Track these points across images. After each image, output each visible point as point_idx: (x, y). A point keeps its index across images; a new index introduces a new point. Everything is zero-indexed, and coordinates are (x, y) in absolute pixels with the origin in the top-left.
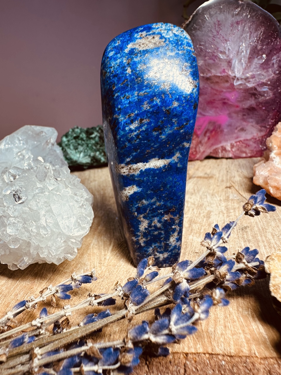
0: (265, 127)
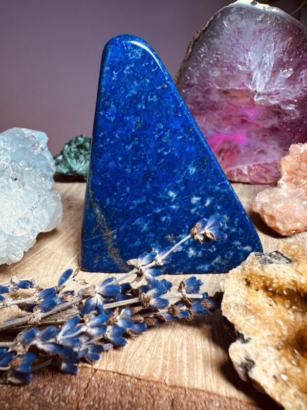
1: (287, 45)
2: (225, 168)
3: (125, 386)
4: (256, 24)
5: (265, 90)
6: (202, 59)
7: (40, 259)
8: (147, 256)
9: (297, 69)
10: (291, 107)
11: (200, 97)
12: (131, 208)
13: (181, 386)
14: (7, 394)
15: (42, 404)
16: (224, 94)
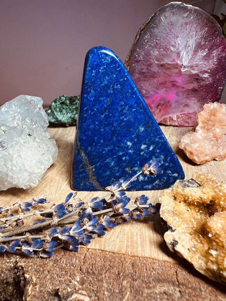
1: (204, 33)
2: (161, 117)
3: (106, 257)
4: (183, 19)
5: (189, 64)
6: (146, 43)
7: (45, 184)
8: (117, 185)
9: (211, 50)
10: (206, 75)
11: (145, 69)
12: (104, 152)
13: (137, 255)
14: (40, 263)
15: (61, 268)
16: (161, 67)
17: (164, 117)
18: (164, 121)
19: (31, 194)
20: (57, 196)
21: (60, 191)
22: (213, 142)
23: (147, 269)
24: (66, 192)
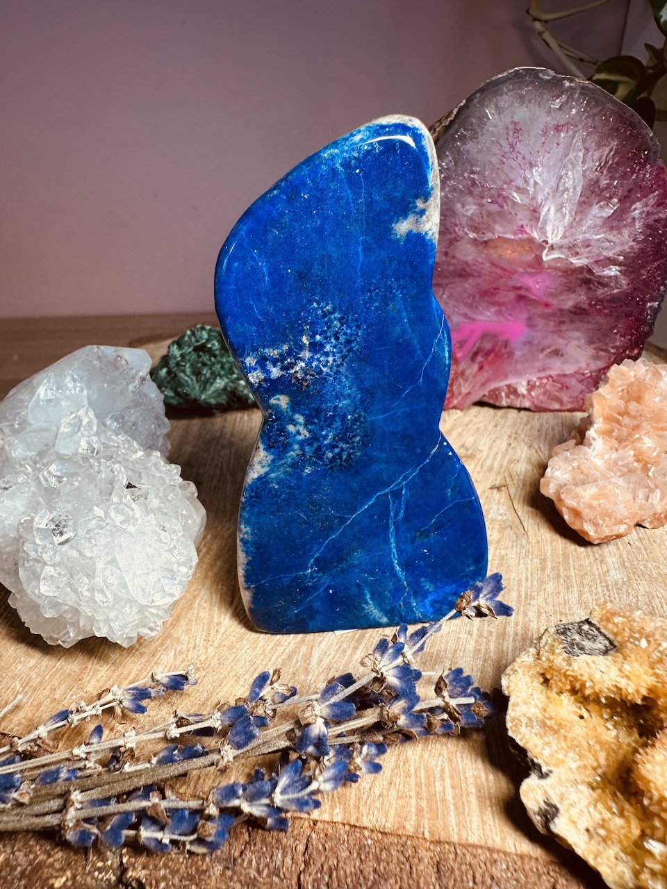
0: (606, 351)
1: (608, 155)
2: (483, 385)
3: (365, 846)
4: (549, 114)
5: (563, 239)
6: (444, 182)
9: (626, 200)
10: (613, 271)
13: (448, 840)
14: (189, 869)
15: (245, 881)
16: (485, 246)
17: (492, 386)
18: (490, 396)
19: (137, 650)
20: (212, 655)
21: (219, 637)
22: (633, 478)
23: (477, 880)
24: (234, 639)
